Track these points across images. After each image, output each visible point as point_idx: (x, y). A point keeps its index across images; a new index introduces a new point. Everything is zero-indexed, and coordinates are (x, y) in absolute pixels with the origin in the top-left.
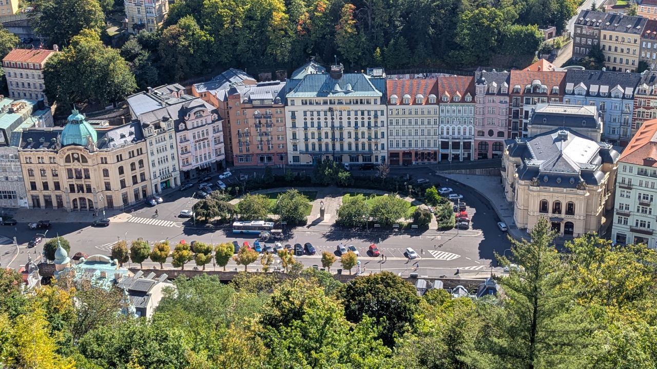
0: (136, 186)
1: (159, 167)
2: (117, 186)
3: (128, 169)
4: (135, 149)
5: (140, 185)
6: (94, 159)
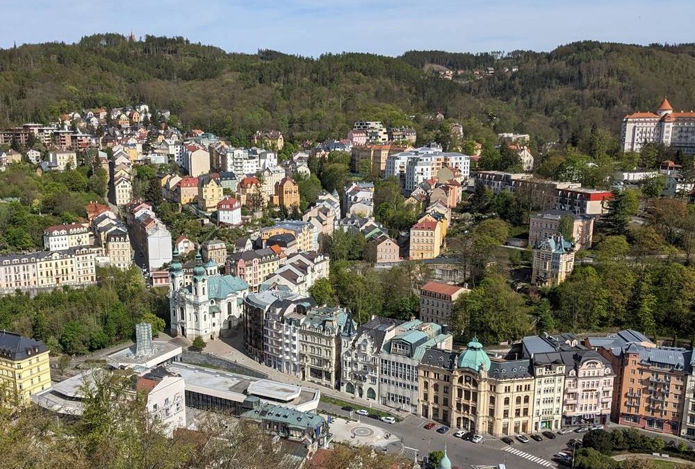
0: (518, 419)
1: (543, 407)
2: (499, 413)
3: (513, 401)
4: (523, 384)
5: (522, 419)
6: (484, 387)
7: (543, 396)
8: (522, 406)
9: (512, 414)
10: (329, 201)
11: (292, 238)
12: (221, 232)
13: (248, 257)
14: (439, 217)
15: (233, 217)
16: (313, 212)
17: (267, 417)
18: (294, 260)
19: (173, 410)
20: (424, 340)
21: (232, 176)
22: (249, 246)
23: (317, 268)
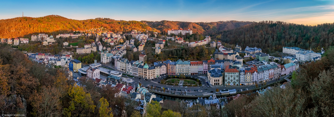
1: (157, 73)
2: (150, 75)
3: (152, 73)
4: (154, 70)
5: (154, 76)
6: (148, 71)
7: (157, 72)
8: (154, 74)
9: (152, 75)
10: (128, 42)
11: (121, 47)
12: (110, 46)
13: (114, 50)
14: (143, 44)
15: (112, 44)
16: (125, 43)
17: (112, 77)
18: (121, 51)
19: (98, 75)
20: (139, 64)
21: (113, 38)
22: (114, 48)
23: (124, 52)
